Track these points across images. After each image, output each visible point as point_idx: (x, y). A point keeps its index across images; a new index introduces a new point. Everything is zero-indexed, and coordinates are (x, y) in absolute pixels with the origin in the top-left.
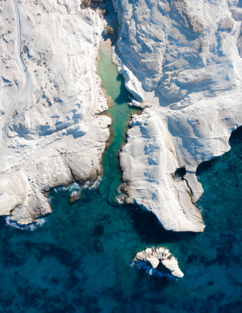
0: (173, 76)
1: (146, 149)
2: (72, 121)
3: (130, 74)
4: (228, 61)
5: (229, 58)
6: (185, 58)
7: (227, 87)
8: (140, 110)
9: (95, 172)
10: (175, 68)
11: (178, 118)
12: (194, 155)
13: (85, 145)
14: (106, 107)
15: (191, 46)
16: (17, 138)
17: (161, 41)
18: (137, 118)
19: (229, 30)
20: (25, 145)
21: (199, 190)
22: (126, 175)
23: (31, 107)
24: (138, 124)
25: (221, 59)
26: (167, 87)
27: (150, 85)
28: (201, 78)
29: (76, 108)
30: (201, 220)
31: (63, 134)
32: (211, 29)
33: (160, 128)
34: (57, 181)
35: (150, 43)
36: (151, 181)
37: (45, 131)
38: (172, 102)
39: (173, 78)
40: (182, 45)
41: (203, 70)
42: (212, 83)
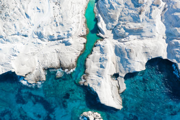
0: (123, 24)
1: (100, 59)
2: (66, 36)
3: (101, 19)
4: (153, 22)
5: (155, 20)
6: (131, 16)
7: (150, 36)
8: (102, 39)
9: (72, 65)
10: (125, 20)
11: (121, 47)
12: (125, 68)
13: (70, 50)
14: (85, 33)
15: (136, 10)
16: (37, 39)
17: (120, 5)
18: (100, 42)
19: (158, 6)
20: (40, 43)
21: (123, 87)
22: (87, 71)
23: (48, 25)
24: (99, 45)
25: (150, 20)
26: (119, 30)
27: (110, 27)
28: (137, 28)
29: (70, 30)
30: (121, 103)
31: (60, 42)
32: (148, 3)
33: (110, 50)
34: (52, 65)
35: (115, 5)
36: (99, 76)
37: (51, 39)
38: (120, 38)
39: (123, 25)
40: (131, 9)
41: (139, 24)
42: (143, 32)
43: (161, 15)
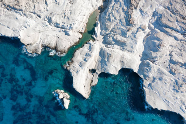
0: (113, 34)
1: (86, 54)
2: (68, 28)
3: (99, 25)
4: (136, 41)
5: (137, 40)
6: (121, 31)
7: (130, 50)
8: (94, 40)
9: (64, 51)
10: (115, 32)
11: (105, 50)
12: (102, 67)
13: (67, 39)
14: (83, 31)
15: (126, 28)
16: (47, 22)
17: (116, 20)
18: (91, 42)
19: (143, 30)
20: (47, 26)
21: (95, 82)
22: (74, 59)
23: (58, 15)
24: (90, 44)
25: (134, 38)
26: (109, 37)
27: (103, 33)
28: (122, 41)
29: (73, 24)
30: (89, 94)
31: (63, 31)
32: (137, 25)
33: (97, 50)
34: (49, 45)
35: (112, 18)
36: (80, 66)
37: (57, 25)
38: (107, 44)
39: (113, 35)
40: (123, 25)
41: (125, 39)
42: (125, 45)
43: (144, 38)
